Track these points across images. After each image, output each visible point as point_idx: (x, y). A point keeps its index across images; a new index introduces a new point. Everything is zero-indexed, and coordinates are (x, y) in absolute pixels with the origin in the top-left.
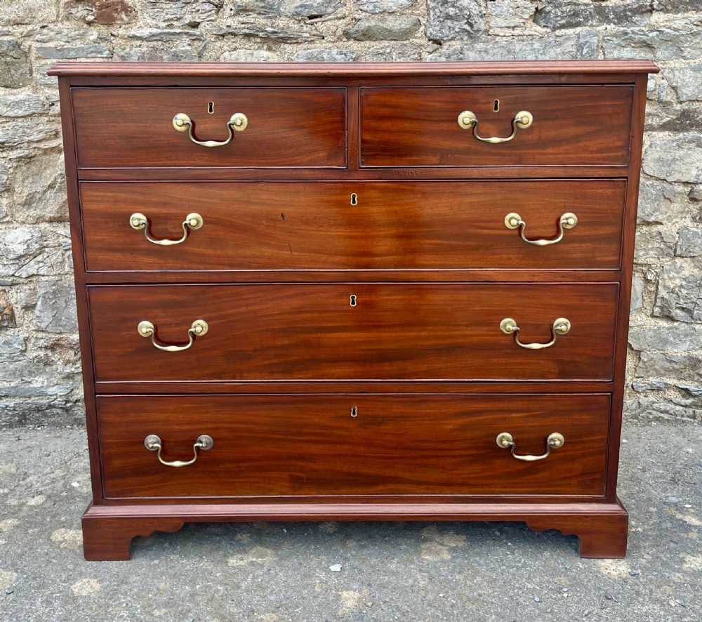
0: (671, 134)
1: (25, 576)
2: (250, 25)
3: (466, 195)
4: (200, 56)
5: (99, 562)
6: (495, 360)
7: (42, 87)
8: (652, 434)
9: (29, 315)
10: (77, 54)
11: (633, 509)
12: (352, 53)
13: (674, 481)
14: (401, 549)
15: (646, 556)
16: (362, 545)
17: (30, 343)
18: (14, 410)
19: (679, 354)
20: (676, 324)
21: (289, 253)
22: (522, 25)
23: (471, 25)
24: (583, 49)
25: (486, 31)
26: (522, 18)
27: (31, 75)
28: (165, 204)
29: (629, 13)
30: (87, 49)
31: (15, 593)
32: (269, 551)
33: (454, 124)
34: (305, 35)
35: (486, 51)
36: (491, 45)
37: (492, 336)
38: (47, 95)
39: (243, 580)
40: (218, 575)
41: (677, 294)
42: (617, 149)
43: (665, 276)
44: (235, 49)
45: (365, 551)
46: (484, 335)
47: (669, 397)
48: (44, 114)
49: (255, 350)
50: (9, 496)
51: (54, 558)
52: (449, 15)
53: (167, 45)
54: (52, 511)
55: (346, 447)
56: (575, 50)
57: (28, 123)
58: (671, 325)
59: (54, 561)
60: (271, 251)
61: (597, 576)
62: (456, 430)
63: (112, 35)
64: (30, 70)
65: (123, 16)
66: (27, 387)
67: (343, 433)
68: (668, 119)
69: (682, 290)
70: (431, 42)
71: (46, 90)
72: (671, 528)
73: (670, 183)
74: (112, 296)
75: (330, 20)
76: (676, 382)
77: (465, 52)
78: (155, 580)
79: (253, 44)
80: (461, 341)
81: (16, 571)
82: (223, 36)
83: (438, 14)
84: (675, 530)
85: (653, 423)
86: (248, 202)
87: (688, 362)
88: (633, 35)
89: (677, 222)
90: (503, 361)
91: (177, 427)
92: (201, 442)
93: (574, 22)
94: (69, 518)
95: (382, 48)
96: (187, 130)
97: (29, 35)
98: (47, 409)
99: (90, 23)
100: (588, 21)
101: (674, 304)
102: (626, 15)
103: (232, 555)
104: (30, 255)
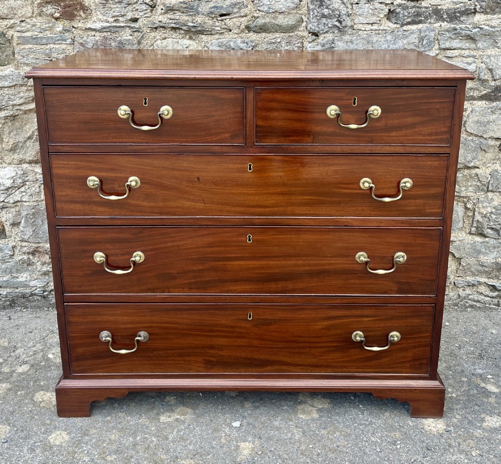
0: (487, 103)
1: (15, 429)
2: (176, 21)
3: (332, 165)
4: (139, 43)
5: (68, 418)
6: (352, 281)
7: (22, 65)
8: (467, 318)
9: (16, 230)
10: (47, 41)
11: (450, 379)
12: (252, 42)
13: (481, 357)
14: (283, 410)
15: (457, 416)
16: (255, 406)
17: (17, 249)
18: (6, 297)
19: (489, 261)
20: (487, 239)
21: (203, 205)
22: (378, 22)
23: (340, 22)
24: (423, 40)
25: (352, 27)
26: (378, 17)
27: (14, 56)
28: (112, 170)
29: (458, 14)
30: (55, 37)
31: (8, 442)
32: (189, 410)
33: (324, 115)
34: (217, 28)
35: (351, 42)
36: (355, 37)
37: (350, 264)
38: (26, 71)
39: (170, 433)
40: (153, 429)
41: (488, 218)
42: (443, 133)
43: (480, 205)
44: (165, 38)
45: (258, 411)
46: (345, 264)
47: (481, 291)
48: (24, 85)
49: (178, 273)
50: (3, 365)
51: (36, 415)
52: (324, 15)
53: (114, 35)
54: (34, 377)
55: (244, 340)
56: (417, 42)
57: (12, 91)
58: (483, 240)
59: (36, 417)
60: (190, 203)
61: (422, 432)
62: (323, 329)
63: (73, 27)
64: (12, 53)
65: (82, 13)
66: (15, 281)
67: (242, 330)
68: (485, 92)
69: (492, 215)
70: (311, 34)
71: (25, 68)
72: (476, 394)
73: (486, 139)
74: (75, 235)
75: (236, 17)
76: (486, 280)
77: (336, 42)
78: (108, 433)
79: (178, 34)
80: (327, 267)
81: (9, 425)
82: (156, 28)
83: (316, 14)
84: (479, 396)
85: (468, 309)
86: (173, 169)
87: (495, 266)
88: (461, 31)
89: (490, 167)
90: (358, 282)
91: (123, 326)
92: (140, 336)
93: (417, 20)
94: (46, 383)
95: (274, 39)
96: (128, 118)
97: (11, 27)
98: (30, 296)
99: (57, 19)
100: (427, 20)
101: (486, 225)
102: (456, 16)
103: (163, 413)
104: (15, 187)
